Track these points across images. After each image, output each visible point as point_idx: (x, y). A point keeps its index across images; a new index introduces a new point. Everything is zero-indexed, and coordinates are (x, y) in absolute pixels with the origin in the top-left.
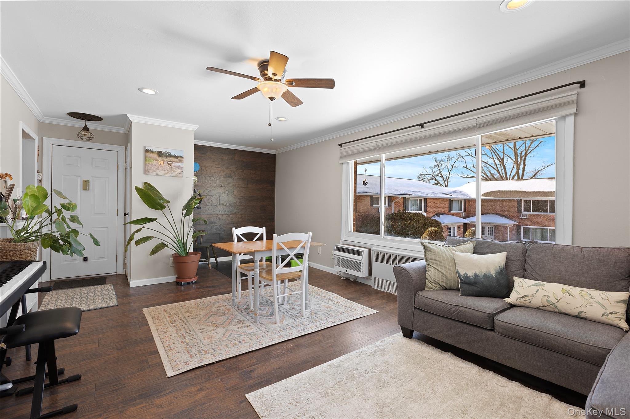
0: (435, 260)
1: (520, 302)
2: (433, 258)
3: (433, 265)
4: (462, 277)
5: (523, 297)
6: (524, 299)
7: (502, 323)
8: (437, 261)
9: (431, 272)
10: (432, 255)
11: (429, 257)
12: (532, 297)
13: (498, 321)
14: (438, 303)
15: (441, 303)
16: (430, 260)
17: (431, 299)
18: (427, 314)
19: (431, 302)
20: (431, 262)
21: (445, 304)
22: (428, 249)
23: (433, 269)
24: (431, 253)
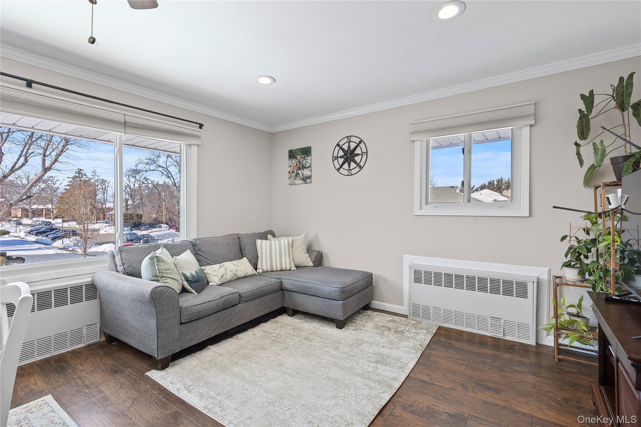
0: (169, 269)
1: (221, 281)
2: (168, 268)
3: (168, 275)
4: (189, 277)
5: (222, 277)
6: (223, 278)
7: (246, 294)
8: (170, 269)
9: (169, 283)
10: (165, 265)
11: (163, 268)
12: (226, 275)
13: (244, 294)
14: (207, 304)
15: (209, 303)
16: (165, 272)
17: (200, 304)
18: (194, 322)
19: (201, 307)
20: (166, 273)
21: (213, 302)
22: (161, 259)
23: (169, 280)
24: (164, 263)
